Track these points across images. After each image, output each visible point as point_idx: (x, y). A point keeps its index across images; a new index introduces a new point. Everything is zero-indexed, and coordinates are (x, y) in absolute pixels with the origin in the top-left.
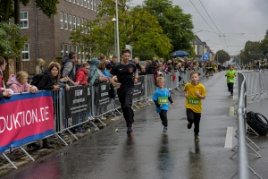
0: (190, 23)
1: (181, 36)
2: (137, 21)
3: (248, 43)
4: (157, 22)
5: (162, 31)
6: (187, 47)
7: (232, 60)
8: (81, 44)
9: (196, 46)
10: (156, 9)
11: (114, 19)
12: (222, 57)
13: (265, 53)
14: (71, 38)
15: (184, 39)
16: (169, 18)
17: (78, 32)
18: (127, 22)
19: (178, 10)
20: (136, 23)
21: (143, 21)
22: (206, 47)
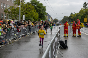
0: (45, 9)
1: (42, 13)
2: (27, 7)
3: (65, 16)
4: (34, 8)
5: (36, 11)
6: (44, 17)
7: (59, 22)
8: (8, 14)
9: (47, 17)
10: (34, 4)
11: (19, 6)
12: (56, 21)
13: (70, 20)
14: (4, 12)
15: (43, 14)
16: (38, 7)
17: (7, 10)
18: (24, 7)
19: (41, 4)
20: (27, 8)
21: (29, 7)
22: (51, 17)
